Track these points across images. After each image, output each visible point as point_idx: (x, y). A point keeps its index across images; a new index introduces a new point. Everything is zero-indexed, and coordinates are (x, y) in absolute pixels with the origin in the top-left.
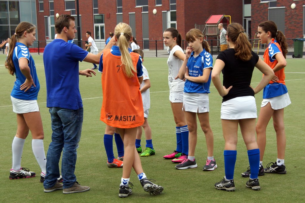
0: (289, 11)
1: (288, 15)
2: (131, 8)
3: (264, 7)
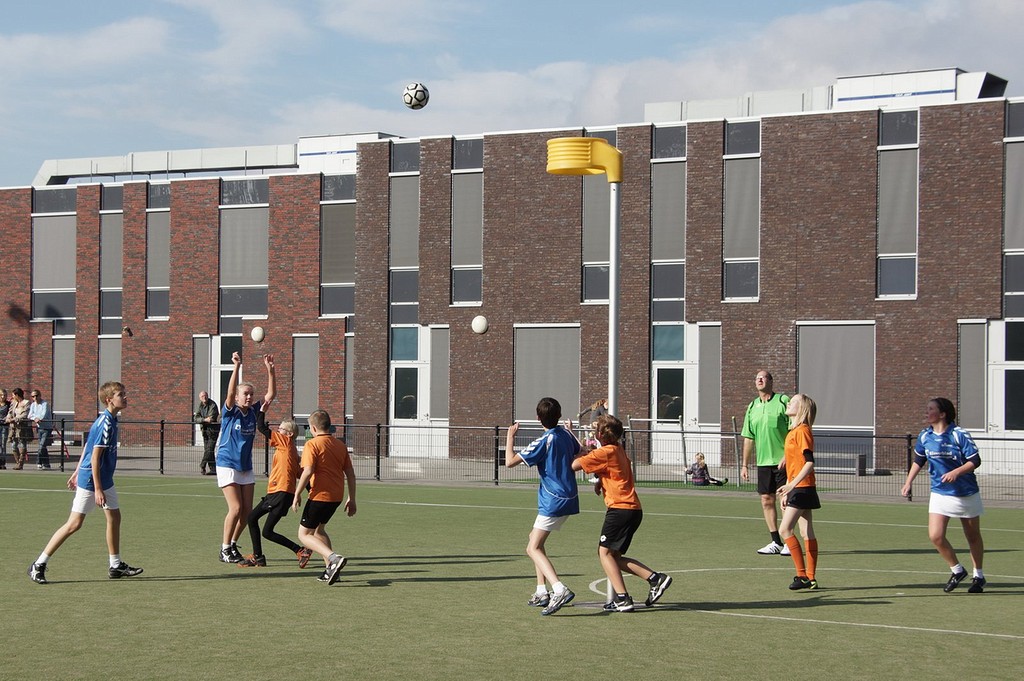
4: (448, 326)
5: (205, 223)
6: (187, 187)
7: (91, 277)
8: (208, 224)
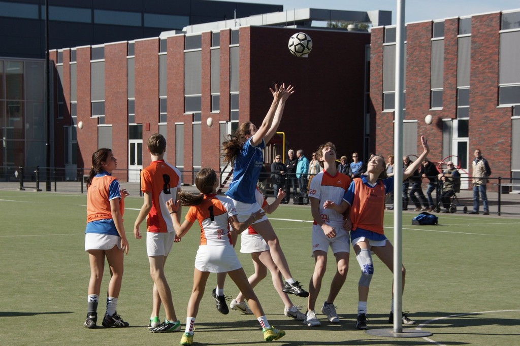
0: (424, 128)
1: (421, 133)
2: (178, 116)
3: (387, 120)
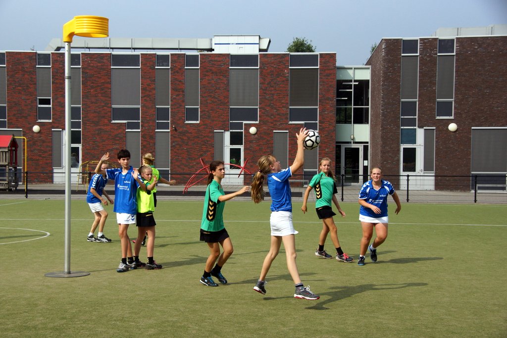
0: (30, 135)
4: (435, 128)
5: (221, 75)
6: (210, 57)
7: (150, 100)
8: (223, 76)
